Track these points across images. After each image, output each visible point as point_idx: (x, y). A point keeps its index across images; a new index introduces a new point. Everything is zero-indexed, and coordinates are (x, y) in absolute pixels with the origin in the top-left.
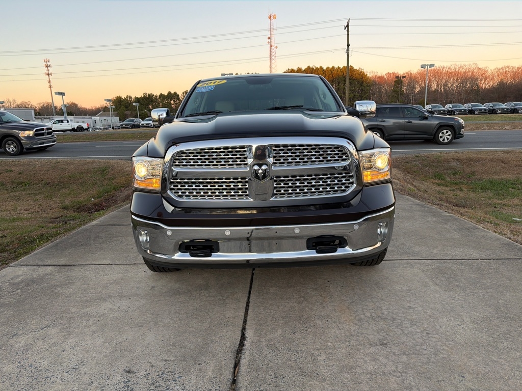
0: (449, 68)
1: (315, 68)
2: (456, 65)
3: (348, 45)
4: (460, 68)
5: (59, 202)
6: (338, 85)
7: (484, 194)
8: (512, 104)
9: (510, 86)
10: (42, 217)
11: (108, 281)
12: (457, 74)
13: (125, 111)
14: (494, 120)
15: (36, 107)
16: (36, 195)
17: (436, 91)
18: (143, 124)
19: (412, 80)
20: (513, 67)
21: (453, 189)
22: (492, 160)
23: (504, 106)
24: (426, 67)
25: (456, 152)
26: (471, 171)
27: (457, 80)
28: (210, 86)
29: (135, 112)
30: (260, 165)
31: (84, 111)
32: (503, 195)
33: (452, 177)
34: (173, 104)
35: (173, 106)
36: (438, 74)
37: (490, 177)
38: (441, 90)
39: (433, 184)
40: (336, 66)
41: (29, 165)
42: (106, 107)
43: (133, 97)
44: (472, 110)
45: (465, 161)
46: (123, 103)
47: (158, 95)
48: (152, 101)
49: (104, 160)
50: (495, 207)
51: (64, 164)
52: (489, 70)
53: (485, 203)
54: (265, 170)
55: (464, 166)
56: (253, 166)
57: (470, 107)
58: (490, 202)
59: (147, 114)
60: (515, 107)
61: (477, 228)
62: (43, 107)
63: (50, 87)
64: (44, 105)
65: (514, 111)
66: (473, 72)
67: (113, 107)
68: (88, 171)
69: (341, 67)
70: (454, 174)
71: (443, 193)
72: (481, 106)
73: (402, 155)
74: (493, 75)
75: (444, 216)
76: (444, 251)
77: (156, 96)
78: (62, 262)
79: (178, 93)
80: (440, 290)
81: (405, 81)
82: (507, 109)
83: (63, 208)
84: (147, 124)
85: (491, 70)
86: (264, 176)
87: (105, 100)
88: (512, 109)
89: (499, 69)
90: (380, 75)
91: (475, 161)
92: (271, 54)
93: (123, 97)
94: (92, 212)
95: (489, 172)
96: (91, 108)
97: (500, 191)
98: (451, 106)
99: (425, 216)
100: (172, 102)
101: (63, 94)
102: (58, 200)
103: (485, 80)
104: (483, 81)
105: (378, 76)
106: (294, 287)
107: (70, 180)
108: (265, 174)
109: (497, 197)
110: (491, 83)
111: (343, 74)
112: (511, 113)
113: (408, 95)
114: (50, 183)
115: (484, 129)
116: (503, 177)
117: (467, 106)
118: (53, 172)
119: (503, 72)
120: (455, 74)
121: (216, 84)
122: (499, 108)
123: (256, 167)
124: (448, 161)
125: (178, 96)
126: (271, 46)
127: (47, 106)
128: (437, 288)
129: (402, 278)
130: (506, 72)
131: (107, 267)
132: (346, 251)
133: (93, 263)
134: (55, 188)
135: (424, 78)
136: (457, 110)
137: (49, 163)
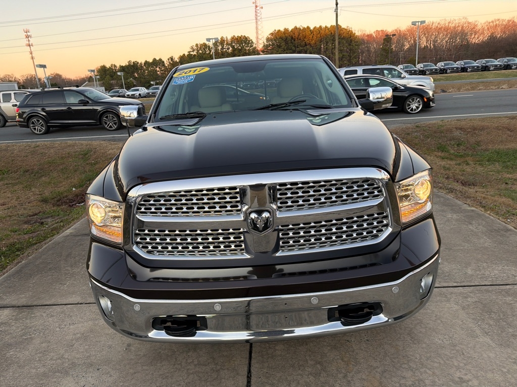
0: (439, 24)
1: (302, 29)
2: (445, 20)
3: (337, 4)
4: (449, 23)
5: (38, 193)
6: (326, 45)
7: (491, 167)
8: (505, 59)
9: (501, 40)
10: (18, 214)
11: (74, 334)
12: (446, 29)
13: (110, 80)
14: (487, 77)
15: (20, 80)
16: (14, 185)
17: (426, 47)
18: (128, 95)
19: (401, 36)
20: (503, 20)
21: (458, 162)
22: (497, 128)
23: (497, 62)
24: (417, 23)
25: (458, 120)
26: (476, 141)
27: (447, 35)
28: (189, 76)
29: (121, 81)
30: (259, 213)
31: (69, 81)
32: (512, 168)
33: (455, 149)
34: (159, 71)
35: (158, 73)
36: (426, 30)
37: (497, 147)
38: (431, 47)
39: (437, 157)
40: (323, 26)
41: (6, 150)
42: (91, 77)
43: (118, 66)
44: (464, 68)
45: (469, 130)
46: (108, 72)
47: (143, 62)
48: (137, 69)
49: (86, 142)
50: (506, 183)
51: (43, 149)
52: (479, 24)
53: (494, 179)
54: (267, 219)
55: (468, 135)
56: (250, 213)
57: (462, 65)
58: (500, 177)
59: (133, 83)
60: (509, 63)
61: (508, 230)
62: (27, 80)
63: (32, 58)
64: (27, 77)
65: (507, 67)
66: (463, 27)
67: (98, 77)
68: (69, 155)
69: (329, 26)
70: (458, 145)
71: (449, 169)
72: (473, 64)
73: (401, 125)
74: (483, 29)
75: (465, 211)
76: (480, 270)
77: (141, 64)
78: (23, 301)
79: (163, 60)
80: (493, 345)
81: (395, 39)
82: (501, 65)
83: (42, 201)
84: (132, 95)
85: (481, 24)
86: (266, 227)
87: (89, 71)
88: (505, 65)
89: (489, 23)
90: (369, 34)
91: (479, 129)
92: (256, 15)
93: (108, 66)
94: (73, 205)
95: (495, 141)
96: (75, 79)
97: (509, 163)
98: (443, 65)
99: (443, 211)
100: (158, 69)
101: (44, 66)
102: (37, 191)
103: (475, 35)
104: (473, 36)
105: (366, 34)
106: (307, 344)
107: (50, 166)
108: (266, 224)
109: (506, 170)
110: (481, 38)
111: (331, 33)
112: (504, 69)
113: (397, 54)
114: (29, 170)
115: (480, 89)
116: (510, 146)
117: (459, 64)
118: (32, 157)
119: (493, 26)
120: (444, 29)
121: (196, 73)
122: (492, 65)
123: (253, 216)
124: (450, 131)
125: (163, 62)
126: (256, 7)
127: (31, 78)
128: (487, 340)
129: (439, 321)
130: (496, 25)
131: (75, 308)
132: (380, 319)
133: (60, 301)
134: (35, 175)
135: (413, 35)
136: (449, 68)
137: (27, 148)
